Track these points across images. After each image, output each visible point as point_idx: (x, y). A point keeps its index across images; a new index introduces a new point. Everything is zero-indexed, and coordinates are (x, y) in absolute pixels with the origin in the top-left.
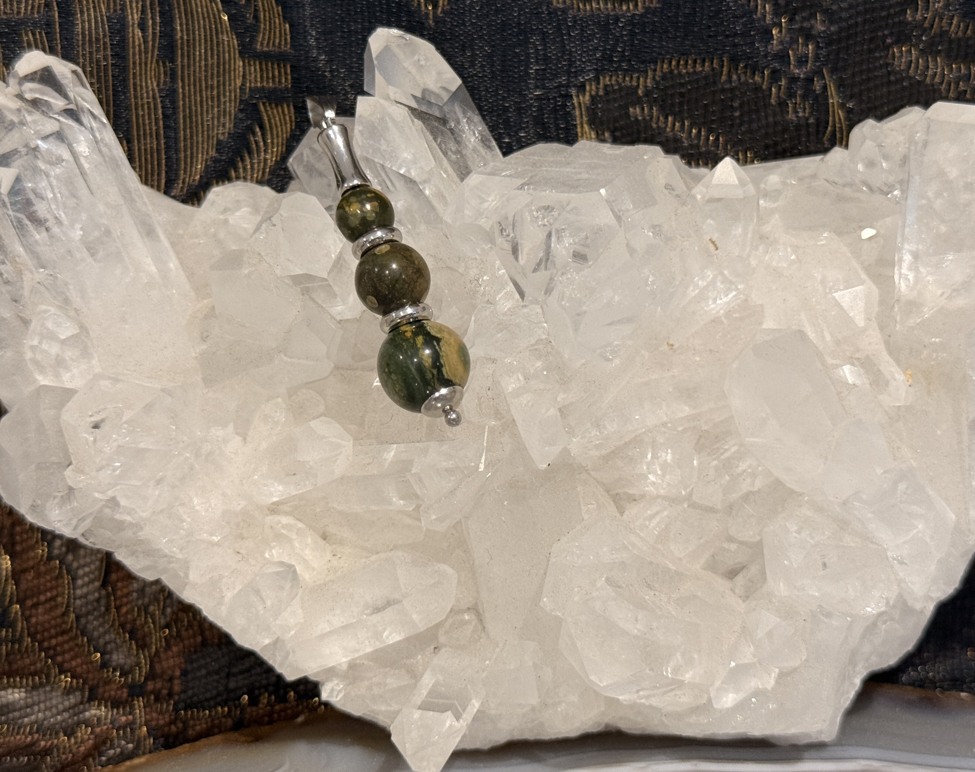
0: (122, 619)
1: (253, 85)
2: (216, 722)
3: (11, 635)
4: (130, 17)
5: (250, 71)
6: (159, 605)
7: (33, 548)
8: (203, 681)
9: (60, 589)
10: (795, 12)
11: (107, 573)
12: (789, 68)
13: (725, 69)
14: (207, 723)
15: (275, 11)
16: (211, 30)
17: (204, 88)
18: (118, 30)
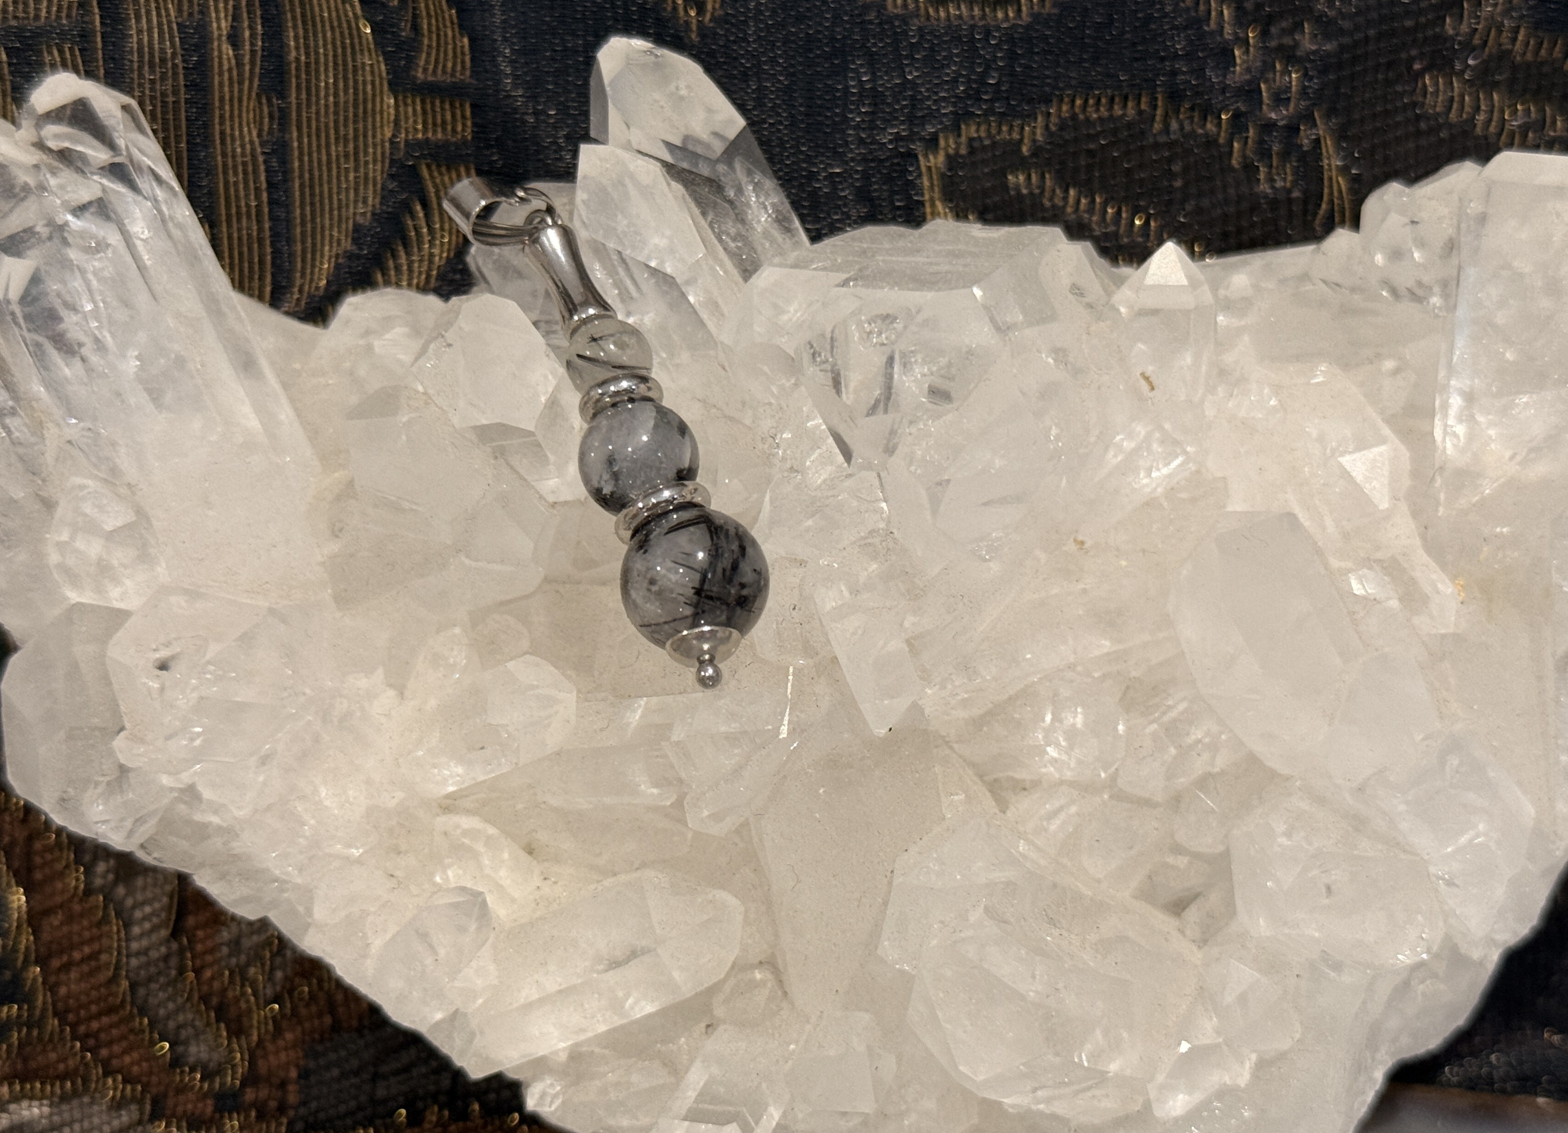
1: (411, 136)
3: (26, 1014)
5: (406, 113)
6: (263, 965)
7: (61, 875)
8: (335, 1086)
9: (105, 942)
10: (1270, 20)
11: (181, 915)
12: (1261, 108)
13: (1159, 112)
15: (447, 16)
16: (344, 48)
17: (333, 140)
18: (195, 45)
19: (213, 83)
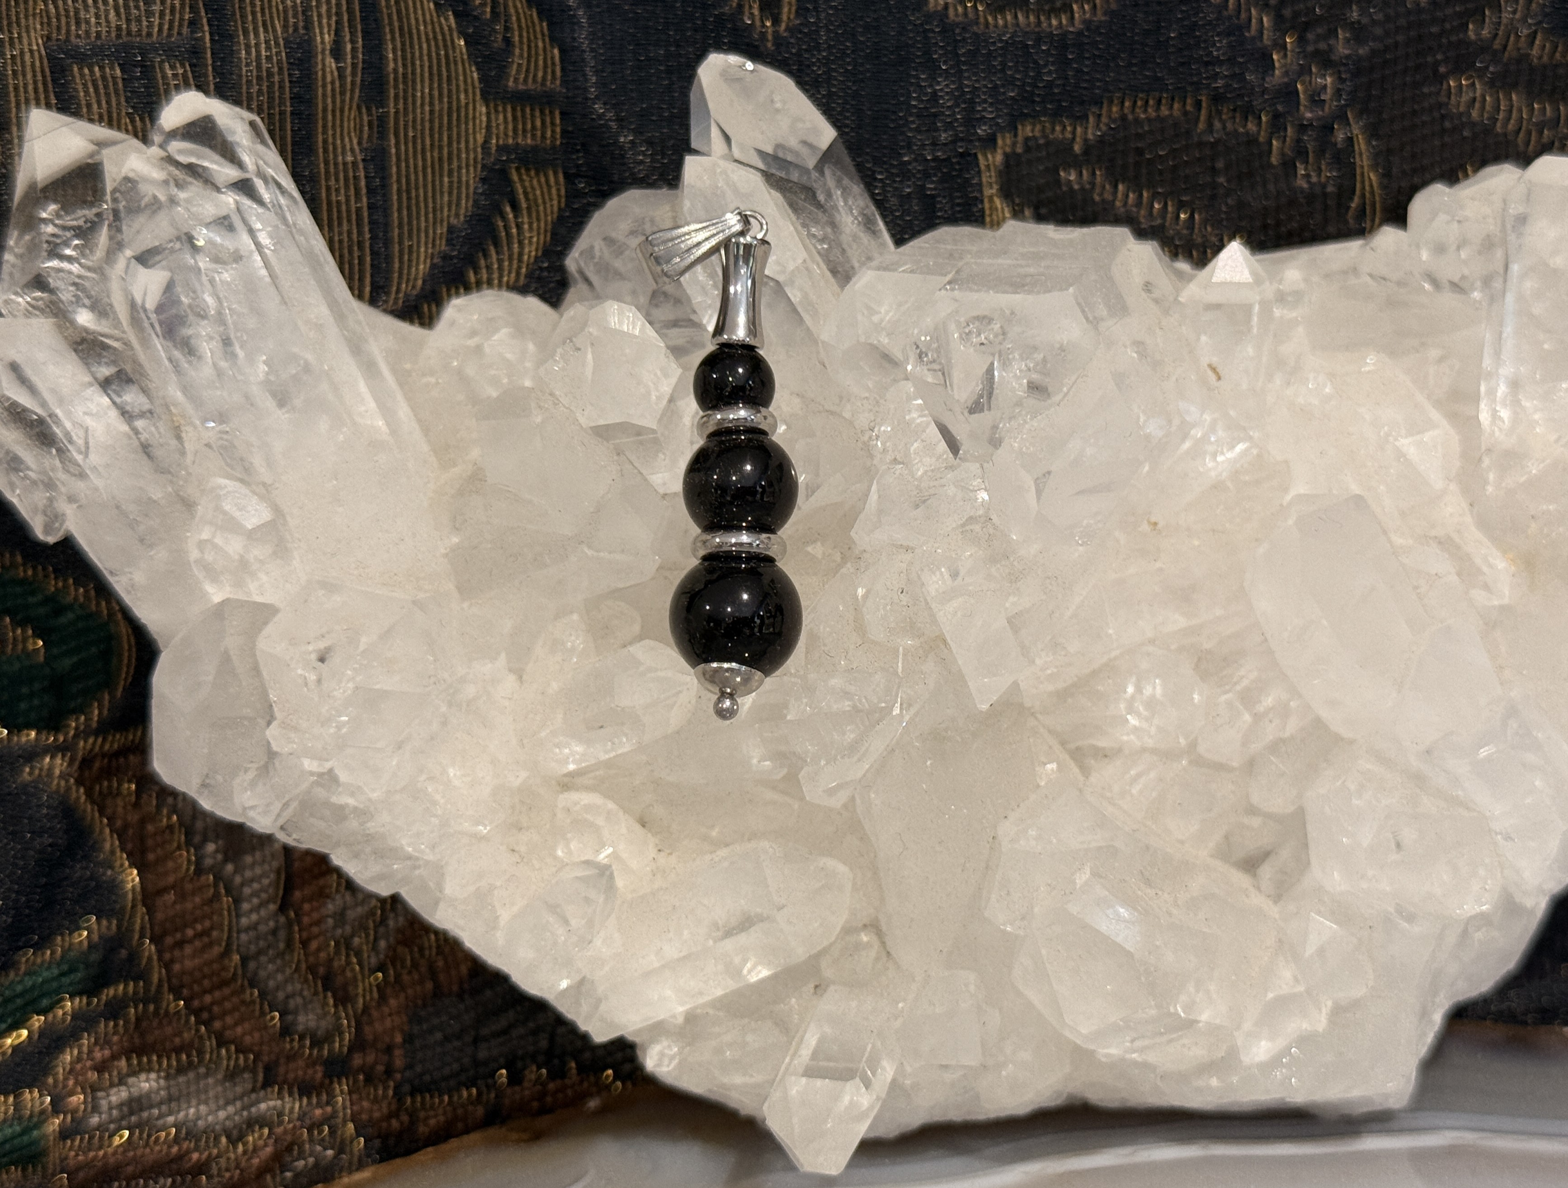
1: (501, 142)
2: (460, 1111)
3: (142, 991)
4: (318, 38)
5: (497, 119)
6: (367, 935)
7: (173, 855)
8: (439, 1050)
9: (215, 918)
10: (1306, 27)
11: (289, 888)
12: (1298, 109)
13: (1204, 112)
14: (445, 1113)
15: (538, 28)
16: (439, 60)
17: (428, 147)
18: (299, 59)
19: (317, 94)
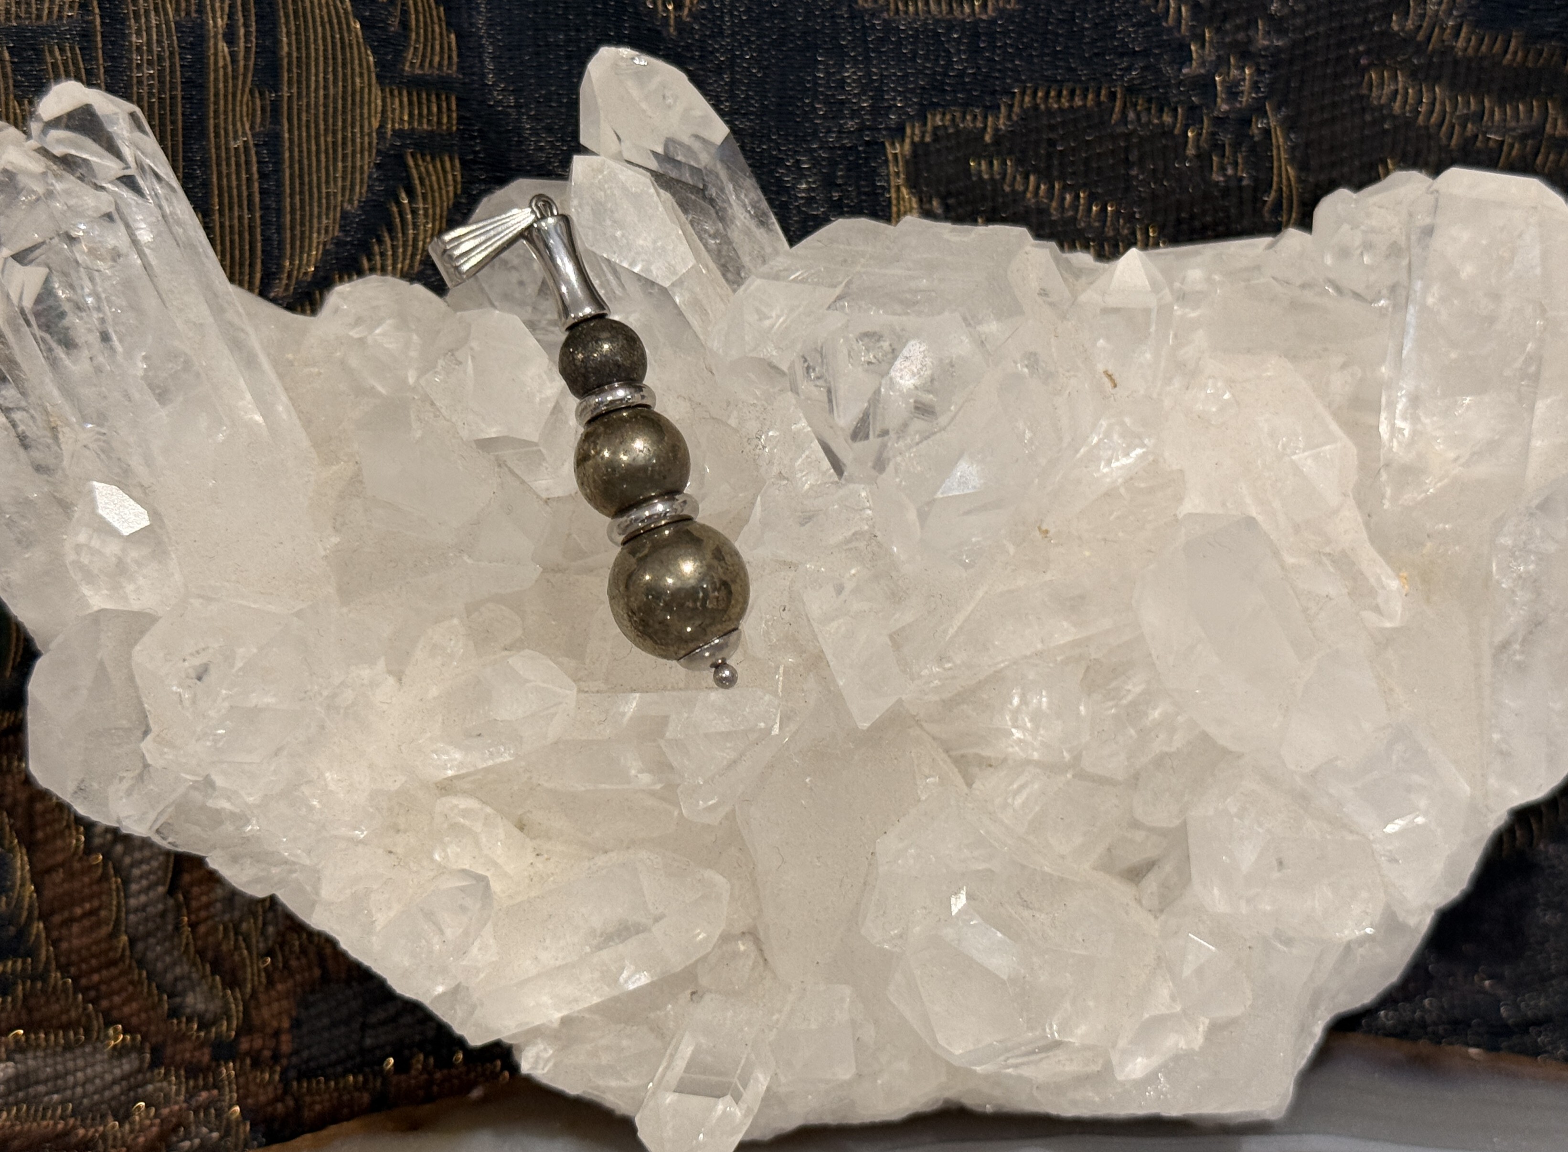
0: (200, 943)
1: (396, 127)
3: (30, 967)
4: (211, 23)
5: (393, 104)
7: (61, 834)
8: (326, 1035)
9: (104, 898)
10: (1225, 17)
11: (177, 873)
12: (1215, 102)
13: (1118, 104)
14: (330, 1100)
15: (435, 13)
16: (334, 44)
17: (322, 132)
18: (191, 44)
19: (208, 79)
